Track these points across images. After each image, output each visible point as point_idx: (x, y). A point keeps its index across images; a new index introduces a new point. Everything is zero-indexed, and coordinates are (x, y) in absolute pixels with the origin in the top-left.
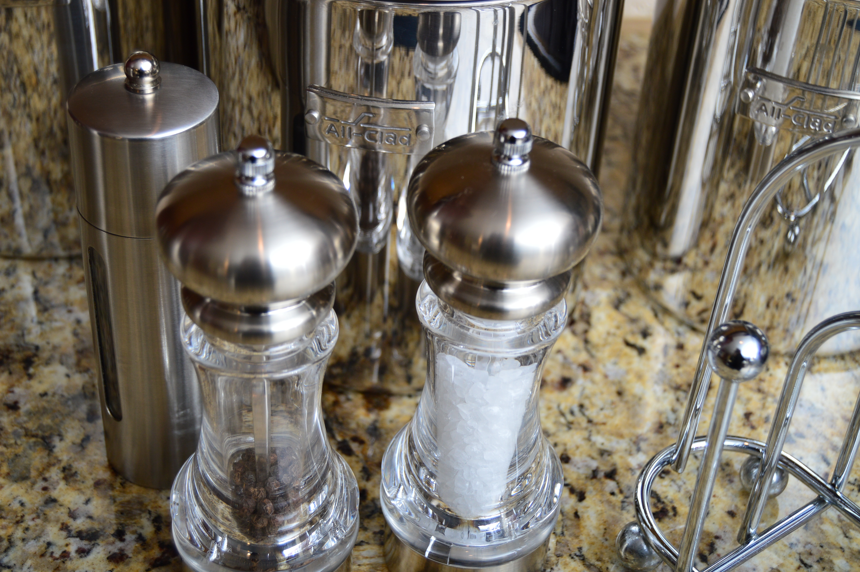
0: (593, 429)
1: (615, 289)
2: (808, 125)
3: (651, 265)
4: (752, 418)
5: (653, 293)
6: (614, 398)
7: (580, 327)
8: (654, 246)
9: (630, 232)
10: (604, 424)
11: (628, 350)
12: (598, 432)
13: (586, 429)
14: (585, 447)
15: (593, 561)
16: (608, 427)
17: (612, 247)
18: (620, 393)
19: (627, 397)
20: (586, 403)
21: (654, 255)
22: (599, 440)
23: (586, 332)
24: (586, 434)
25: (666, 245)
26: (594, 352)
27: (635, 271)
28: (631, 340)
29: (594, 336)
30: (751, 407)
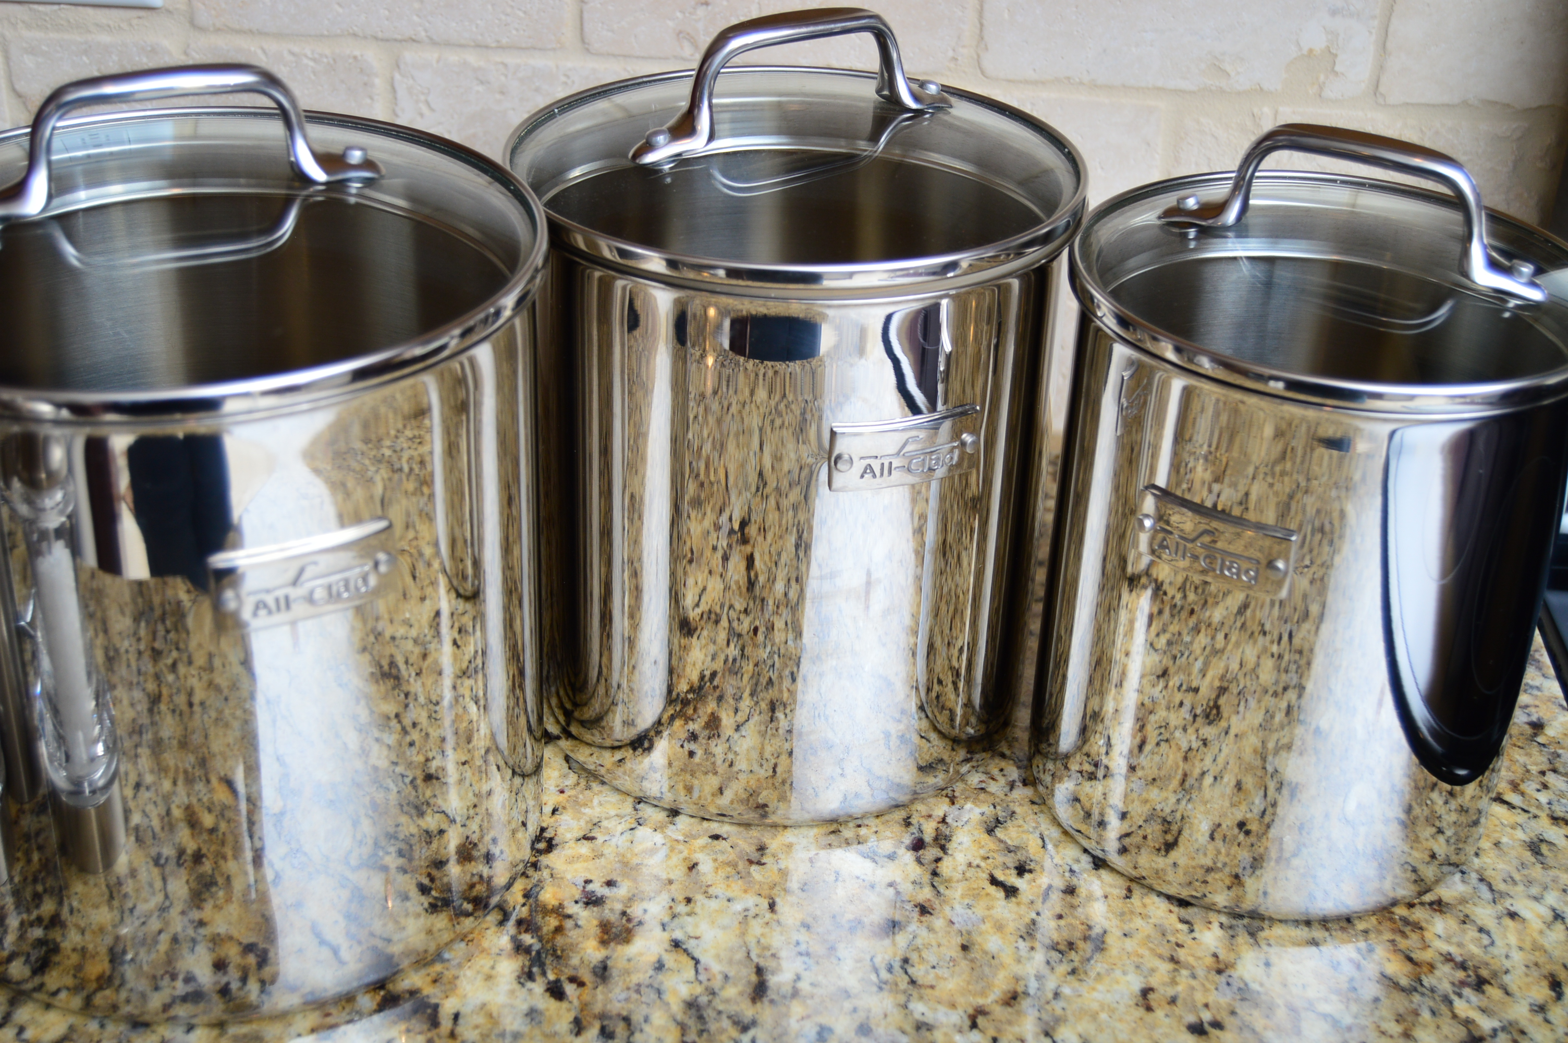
0: (915, 994)
1: (995, 805)
2: (1222, 571)
4: (1151, 996)
6: (955, 952)
7: (930, 853)
10: (932, 987)
11: (992, 889)
12: (921, 998)
13: (905, 992)
14: (896, 1016)
16: (936, 993)
18: (965, 948)
19: (975, 954)
20: (914, 957)
22: (919, 1008)
23: (938, 860)
24: (902, 999)
26: (942, 889)
28: (1000, 876)
29: (946, 867)
30: (1154, 982)
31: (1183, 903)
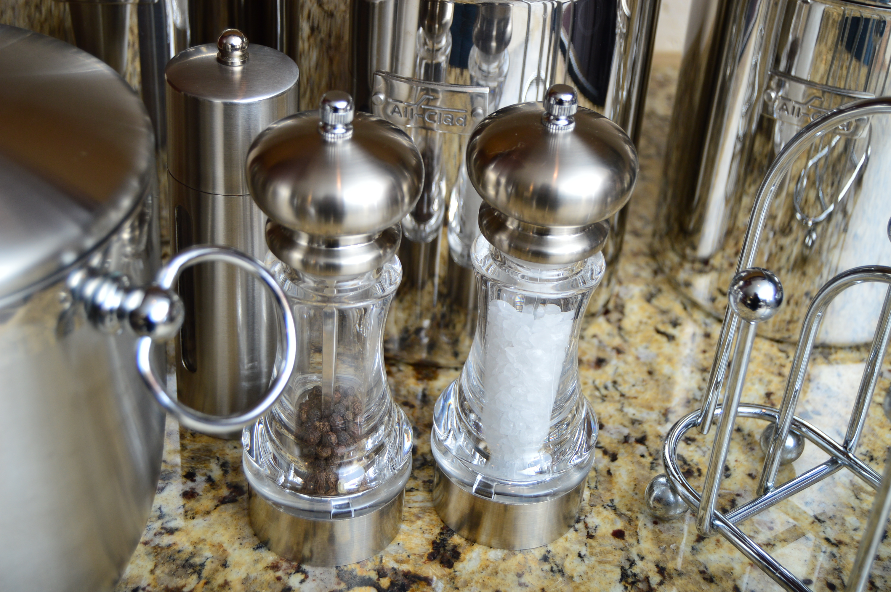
0: (626, 402)
1: (648, 285)
3: (681, 265)
4: (772, 397)
5: (683, 289)
6: (646, 377)
7: (614, 316)
8: (683, 249)
9: (661, 237)
10: (636, 398)
11: (658, 337)
12: (630, 405)
13: (619, 401)
14: (618, 416)
15: (624, 511)
16: (639, 401)
17: (645, 250)
18: (650, 373)
19: (656, 377)
20: (619, 380)
21: (684, 257)
22: (630, 411)
23: (620, 320)
24: (619, 406)
25: (694, 248)
26: (627, 337)
27: (667, 270)
28: (662, 328)
29: (628, 323)
30: (772, 388)
31: (778, 341)
